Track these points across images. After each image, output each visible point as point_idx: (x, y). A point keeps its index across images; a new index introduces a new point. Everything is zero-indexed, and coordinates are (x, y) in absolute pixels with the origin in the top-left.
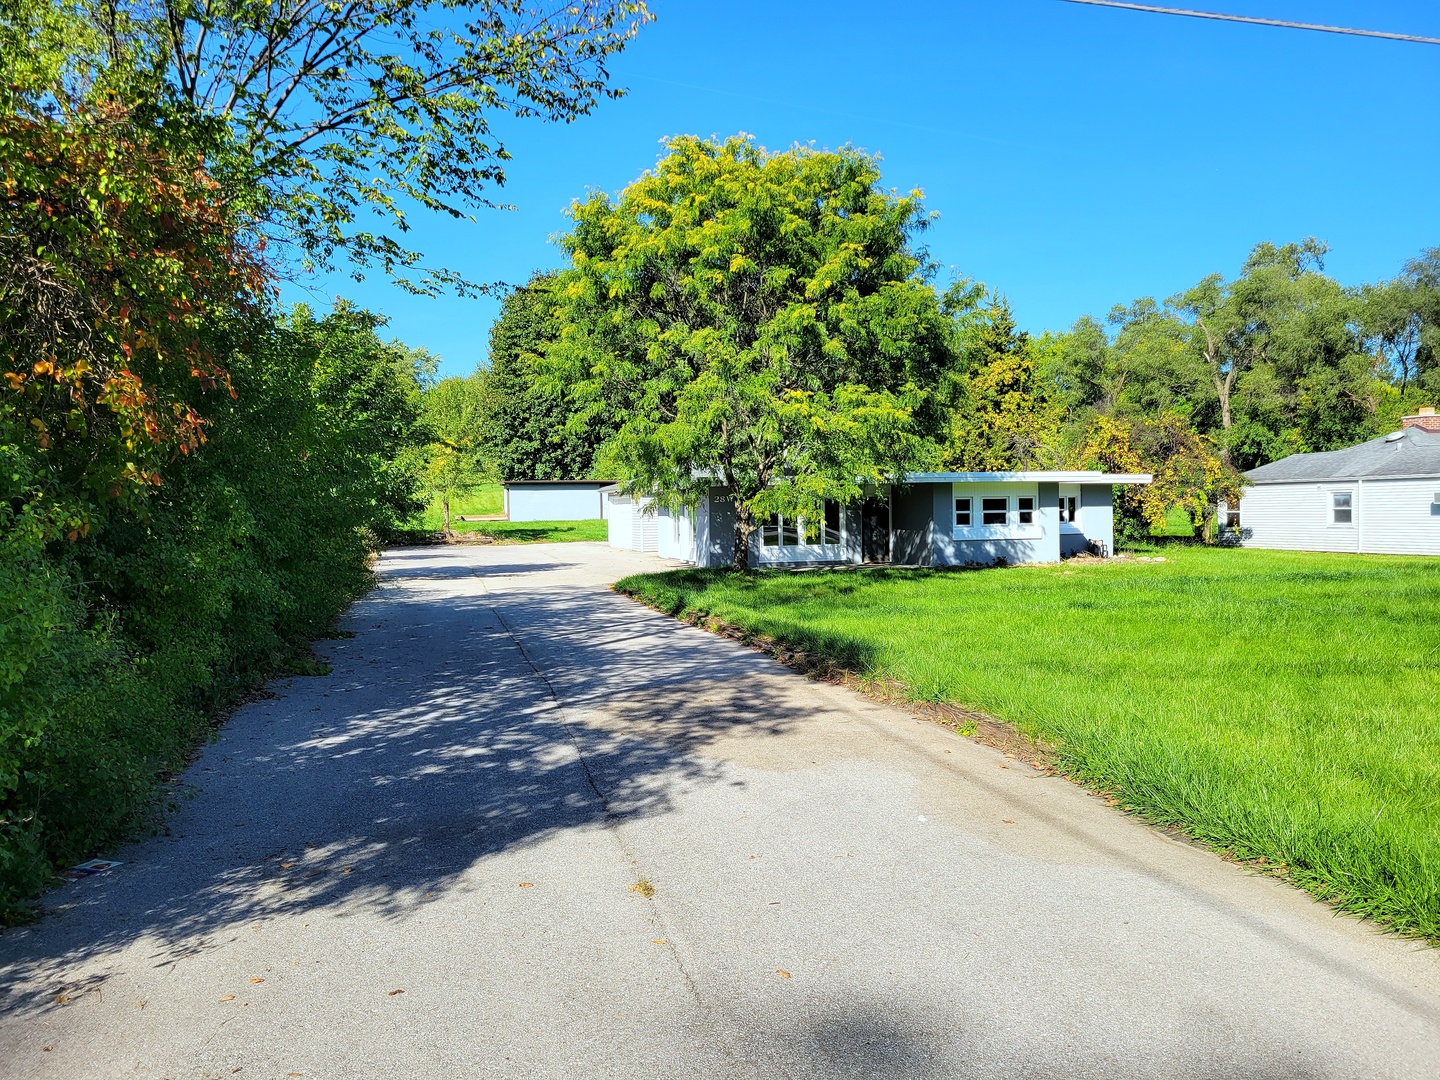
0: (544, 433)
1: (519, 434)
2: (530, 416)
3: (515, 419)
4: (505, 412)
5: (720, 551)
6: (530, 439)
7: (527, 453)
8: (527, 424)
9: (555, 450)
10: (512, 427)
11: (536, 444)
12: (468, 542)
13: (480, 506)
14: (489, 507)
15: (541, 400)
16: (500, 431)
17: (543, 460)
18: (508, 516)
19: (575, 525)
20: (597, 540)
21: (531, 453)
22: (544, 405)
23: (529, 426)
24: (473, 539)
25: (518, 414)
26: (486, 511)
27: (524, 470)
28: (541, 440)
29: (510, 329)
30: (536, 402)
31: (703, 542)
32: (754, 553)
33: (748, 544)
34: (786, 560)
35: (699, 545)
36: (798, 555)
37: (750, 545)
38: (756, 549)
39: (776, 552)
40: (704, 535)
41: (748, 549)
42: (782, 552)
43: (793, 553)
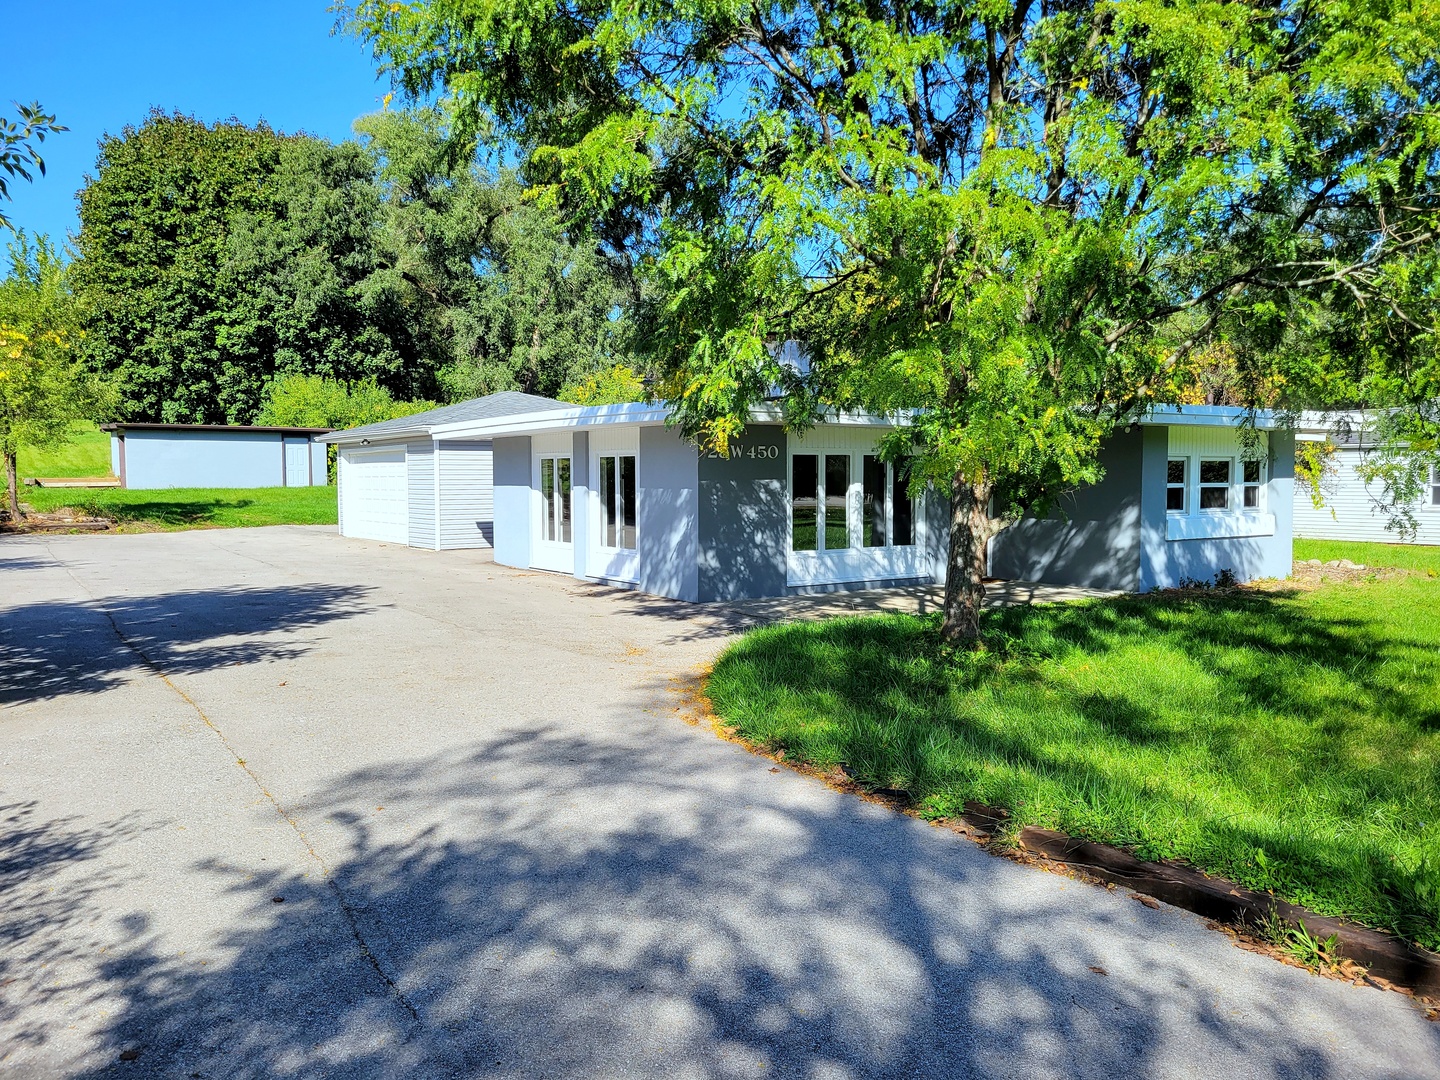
0: (178, 354)
1: (133, 354)
2: (154, 327)
3: (125, 330)
4: (109, 318)
6: (154, 363)
7: (147, 384)
8: (148, 339)
9: (199, 381)
10: (120, 341)
11: (163, 371)
12: (58, 527)
13: (65, 464)
14: (82, 465)
15: (172, 303)
16: (101, 348)
17: (176, 395)
18: (122, 478)
19: (254, 496)
20: (304, 522)
21: (155, 384)
22: (179, 310)
23: (152, 343)
24: (69, 521)
25: (132, 323)
26: (78, 472)
27: (144, 410)
28: (173, 364)
29: (115, 190)
30: (165, 304)
31: (668, 545)
32: (775, 568)
33: (766, 548)
34: (830, 578)
35: (651, 550)
36: (849, 569)
37: (769, 550)
38: (779, 558)
39: (813, 564)
40: (672, 530)
41: (766, 558)
42: (823, 563)
43: (841, 565)
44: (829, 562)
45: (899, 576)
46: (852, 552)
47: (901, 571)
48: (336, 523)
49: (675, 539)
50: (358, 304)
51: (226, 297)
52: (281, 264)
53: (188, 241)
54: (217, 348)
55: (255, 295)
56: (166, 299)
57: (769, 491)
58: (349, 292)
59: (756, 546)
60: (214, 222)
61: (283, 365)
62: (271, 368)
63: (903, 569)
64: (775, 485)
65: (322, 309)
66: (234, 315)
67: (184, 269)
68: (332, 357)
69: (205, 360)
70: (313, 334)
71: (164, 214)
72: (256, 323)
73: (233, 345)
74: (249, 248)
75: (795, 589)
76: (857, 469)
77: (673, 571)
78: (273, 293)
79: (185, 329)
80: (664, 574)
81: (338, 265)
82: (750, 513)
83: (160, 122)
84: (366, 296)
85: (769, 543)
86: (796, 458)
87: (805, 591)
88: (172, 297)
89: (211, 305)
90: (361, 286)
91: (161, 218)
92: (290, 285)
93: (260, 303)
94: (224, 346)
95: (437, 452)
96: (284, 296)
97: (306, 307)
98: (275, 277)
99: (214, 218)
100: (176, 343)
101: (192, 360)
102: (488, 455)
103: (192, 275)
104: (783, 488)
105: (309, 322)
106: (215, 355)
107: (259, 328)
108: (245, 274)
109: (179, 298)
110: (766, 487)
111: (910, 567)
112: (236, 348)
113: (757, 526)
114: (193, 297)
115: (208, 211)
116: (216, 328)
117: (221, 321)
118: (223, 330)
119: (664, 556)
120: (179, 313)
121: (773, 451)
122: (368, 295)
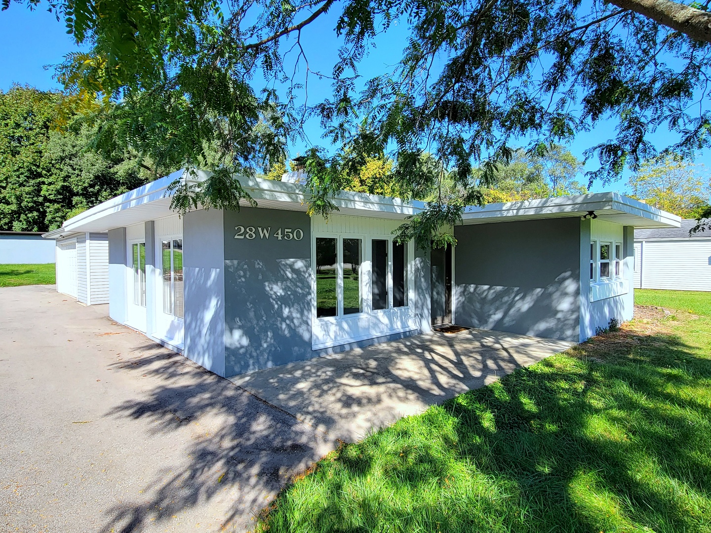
0: (19, 198)
2: (7, 185)
5: (245, 342)
6: (8, 203)
7: (4, 214)
8: (3, 191)
9: (32, 212)
11: (14, 207)
15: (18, 173)
17: (20, 219)
19: (34, 268)
21: (8, 213)
23: (6, 193)
28: (17, 204)
30: (14, 174)
31: (202, 320)
32: (301, 337)
33: (292, 320)
34: (346, 339)
35: (190, 324)
36: (360, 330)
37: (295, 321)
38: (304, 327)
39: (333, 329)
40: (205, 307)
41: (293, 330)
42: (342, 328)
43: (354, 327)
44: (345, 326)
45: (397, 331)
46: (363, 316)
47: (398, 327)
48: (55, 284)
49: (208, 315)
50: (116, 176)
51: (46, 171)
52: (75, 155)
53: (27, 143)
54: (41, 196)
55: (61, 170)
56: (15, 171)
57: (294, 271)
58: (112, 170)
59: (284, 320)
60: (41, 135)
61: (77, 204)
62: (70, 205)
63: (400, 327)
64: (299, 264)
65: (97, 177)
66: (51, 180)
67: (26, 156)
69: (35, 202)
70: (92, 189)
71: (15, 131)
72: (61, 184)
73: (50, 195)
74: (58, 147)
75: (317, 353)
76: (367, 250)
77: (206, 346)
78: (70, 170)
79: (24, 186)
80: (200, 348)
82: (278, 290)
83: (18, 89)
84: (120, 172)
85: (296, 315)
86: (319, 240)
87: (327, 353)
88: (18, 170)
89: (40, 175)
90: (117, 167)
91: (14, 133)
92: (80, 166)
93: (63, 174)
94: (45, 195)
95: (88, 241)
96: (77, 171)
97: (87, 177)
98: (71, 162)
99: (42, 134)
100: (18, 193)
101: (27, 202)
102: (106, 244)
103: (29, 160)
104: (308, 266)
105: (89, 184)
106: (41, 199)
107: (63, 186)
108: (56, 160)
109: (22, 170)
110: (291, 266)
111: (404, 325)
112: (51, 196)
113: (284, 301)
114: (30, 170)
115: (38, 130)
116: (42, 186)
117: (44, 183)
118: (44, 187)
119: (200, 332)
120: (22, 178)
121: (298, 235)
122: (122, 171)
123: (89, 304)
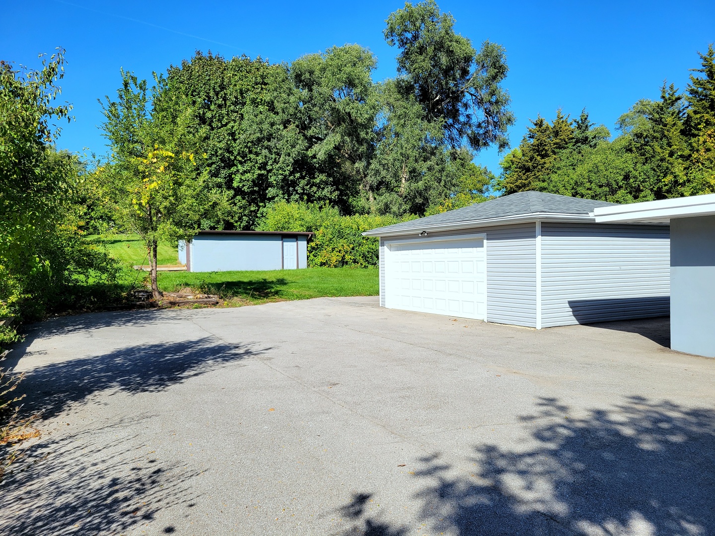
12: (185, 303)
18: (188, 265)
20: (334, 295)
22: (214, 166)
24: (191, 298)
50: (315, 159)
51: (241, 157)
52: (273, 136)
53: (220, 125)
54: (233, 188)
55: (257, 154)
56: (207, 160)
58: (310, 153)
60: (235, 113)
61: (272, 197)
62: (264, 198)
65: (296, 162)
66: (246, 167)
67: (217, 141)
68: (300, 191)
70: (291, 178)
71: (208, 110)
72: (257, 172)
73: (244, 186)
74: (255, 127)
78: (268, 153)
79: (216, 177)
81: (304, 135)
84: (318, 155)
88: (210, 159)
89: (232, 163)
90: (316, 147)
91: (204, 113)
92: (278, 148)
93: (260, 159)
94: (238, 187)
96: (274, 155)
97: (286, 161)
98: (269, 144)
103: (222, 145)
105: (289, 171)
107: (259, 175)
108: (252, 142)
112: (245, 188)
116: (234, 176)
117: (236, 172)
118: (237, 178)
120: (213, 168)
122: (320, 153)
123: (539, 327)
